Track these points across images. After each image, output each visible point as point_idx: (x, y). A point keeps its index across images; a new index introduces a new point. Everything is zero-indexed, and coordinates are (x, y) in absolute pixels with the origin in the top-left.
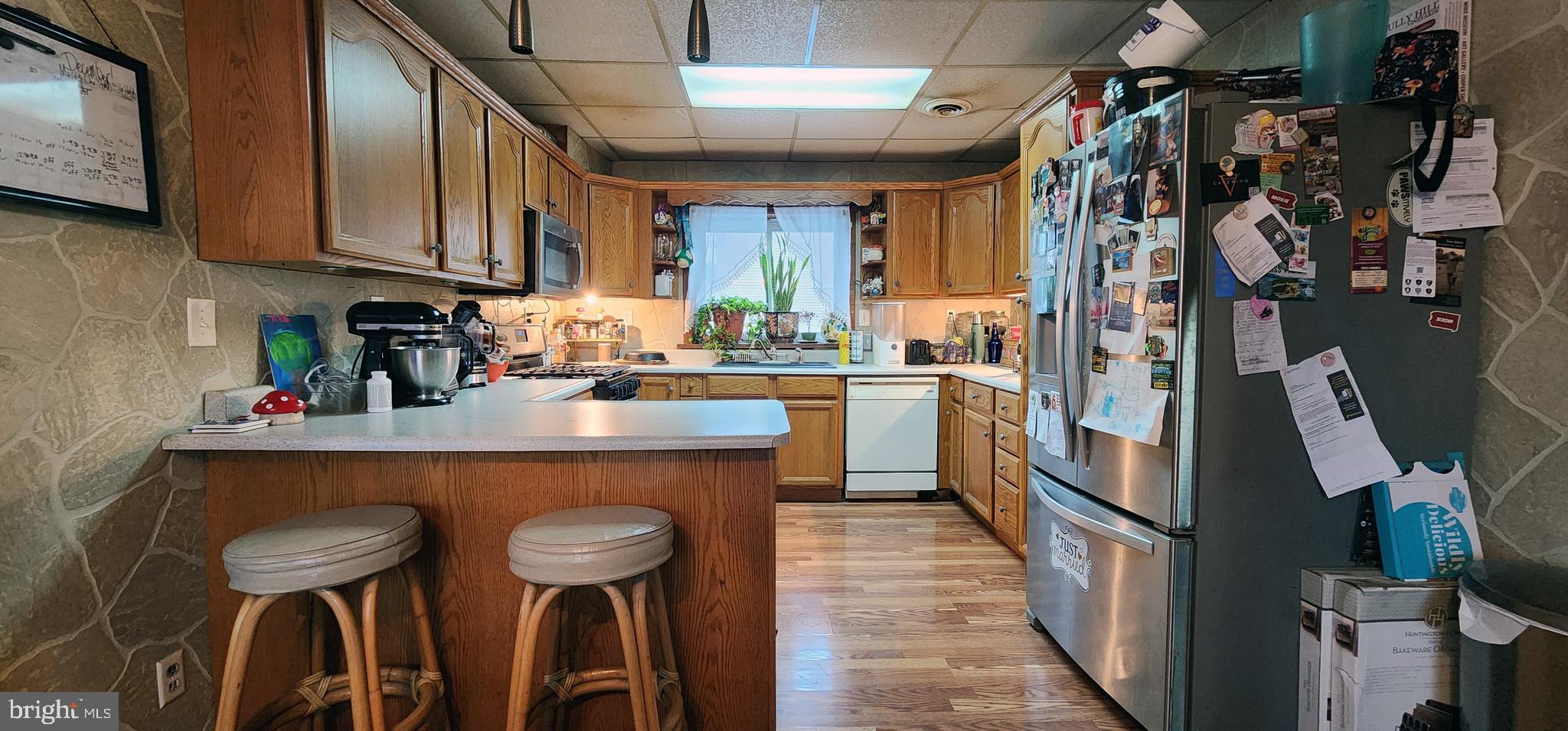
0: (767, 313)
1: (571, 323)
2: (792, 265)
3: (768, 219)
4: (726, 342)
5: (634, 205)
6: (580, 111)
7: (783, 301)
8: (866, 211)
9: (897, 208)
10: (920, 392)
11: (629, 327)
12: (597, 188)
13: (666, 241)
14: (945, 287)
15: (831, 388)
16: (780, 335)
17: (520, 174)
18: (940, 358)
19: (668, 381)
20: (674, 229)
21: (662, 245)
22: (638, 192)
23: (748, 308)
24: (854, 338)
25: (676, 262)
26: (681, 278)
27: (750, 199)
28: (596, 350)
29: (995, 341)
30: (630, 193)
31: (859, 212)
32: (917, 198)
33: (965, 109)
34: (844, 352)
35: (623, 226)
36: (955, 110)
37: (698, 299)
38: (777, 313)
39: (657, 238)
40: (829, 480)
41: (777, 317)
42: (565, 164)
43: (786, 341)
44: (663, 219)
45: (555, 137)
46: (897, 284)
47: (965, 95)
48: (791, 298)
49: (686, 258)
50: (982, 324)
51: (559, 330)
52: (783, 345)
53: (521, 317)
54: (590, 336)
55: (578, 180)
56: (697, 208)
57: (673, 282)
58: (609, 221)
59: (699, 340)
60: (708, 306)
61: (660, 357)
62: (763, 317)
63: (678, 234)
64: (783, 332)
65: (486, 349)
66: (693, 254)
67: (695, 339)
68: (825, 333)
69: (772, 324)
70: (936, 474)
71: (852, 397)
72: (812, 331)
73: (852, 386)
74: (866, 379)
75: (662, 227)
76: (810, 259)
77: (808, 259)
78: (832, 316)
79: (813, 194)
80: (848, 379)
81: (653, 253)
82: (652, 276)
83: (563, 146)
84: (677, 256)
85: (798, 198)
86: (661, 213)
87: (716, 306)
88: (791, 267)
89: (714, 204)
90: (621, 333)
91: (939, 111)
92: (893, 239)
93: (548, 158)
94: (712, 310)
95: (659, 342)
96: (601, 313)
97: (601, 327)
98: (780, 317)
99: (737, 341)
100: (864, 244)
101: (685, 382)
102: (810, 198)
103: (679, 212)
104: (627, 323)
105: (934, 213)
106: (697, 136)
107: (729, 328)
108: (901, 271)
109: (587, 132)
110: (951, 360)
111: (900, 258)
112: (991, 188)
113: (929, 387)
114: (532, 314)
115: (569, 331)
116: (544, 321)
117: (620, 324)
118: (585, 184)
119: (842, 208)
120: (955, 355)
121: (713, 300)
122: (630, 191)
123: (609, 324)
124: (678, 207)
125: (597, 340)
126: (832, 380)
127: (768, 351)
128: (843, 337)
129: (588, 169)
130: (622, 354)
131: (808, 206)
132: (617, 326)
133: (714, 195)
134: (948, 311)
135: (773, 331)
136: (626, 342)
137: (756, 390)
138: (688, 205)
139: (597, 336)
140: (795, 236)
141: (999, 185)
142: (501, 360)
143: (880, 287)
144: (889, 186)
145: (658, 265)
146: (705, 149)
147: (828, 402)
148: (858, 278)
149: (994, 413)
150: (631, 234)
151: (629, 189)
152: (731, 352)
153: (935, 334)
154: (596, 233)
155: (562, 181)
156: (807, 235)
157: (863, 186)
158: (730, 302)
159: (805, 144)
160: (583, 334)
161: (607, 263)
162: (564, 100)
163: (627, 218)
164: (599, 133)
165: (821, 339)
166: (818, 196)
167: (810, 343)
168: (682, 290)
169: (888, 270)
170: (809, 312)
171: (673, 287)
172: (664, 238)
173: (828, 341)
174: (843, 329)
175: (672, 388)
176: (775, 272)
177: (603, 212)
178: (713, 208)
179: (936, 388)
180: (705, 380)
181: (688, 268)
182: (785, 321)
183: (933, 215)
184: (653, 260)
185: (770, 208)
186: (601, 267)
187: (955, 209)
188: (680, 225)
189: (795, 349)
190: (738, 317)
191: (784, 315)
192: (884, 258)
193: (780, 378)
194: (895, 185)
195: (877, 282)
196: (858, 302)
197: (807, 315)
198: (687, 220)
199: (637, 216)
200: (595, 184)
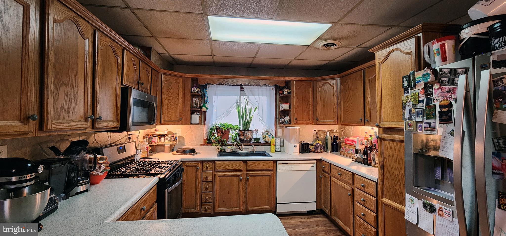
0: (239, 130)
1: (152, 136)
2: (250, 110)
3: (241, 90)
4: (222, 143)
5: (183, 84)
6: (157, 40)
7: (246, 125)
8: (282, 89)
9: (295, 88)
10: (308, 167)
11: (179, 136)
12: (166, 76)
13: (196, 100)
14: (315, 121)
15: (271, 166)
16: (245, 140)
17: (120, 68)
18: (313, 150)
19: (197, 164)
20: (200, 94)
21: (195, 101)
22: (185, 79)
23: (231, 128)
24: (277, 141)
25: (201, 108)
26: (203, 115)
27: (234, 83)
28: (164, 147)
29: (335, 143)
30: (181, 79)
31: (278, 89)
32: (304, 84)
33: (338, 45)
34: (273, 147)
35: (178, 93)
36: (333, 46)
37: (210, 124)
38: (244, 131)
39: (193, 98)
40: (269, 207)
41: (244, 132)
42: (149, 65)
43: (248, 142)
44: (195, 90)
45: (146, 52)
46: (296, 119)
47: (340, 39)
48: (250, 124)
49: (205, 107)
50: (330, 136)
51: (145, 140)
52: (246, 144)
53: (125, 137)
54: (161, 141)
55: (157, 72)
56: (211, 86)
57: (199, 118)
58: (171, 91)
59: (210, 141)
60: (215, 128)
61: (193, 151)
62: (238, 132)
63: (203, 97)
64: (246, 139)
65: (91, 167)
66: (207, 105)
67: (208, 142)
68: (264, 139)
69: (242, 135)
70: (315, 203)
71: (279, 170)
72: (258, 137)
73: (280, 165)
74: (286, 162)
75: (195, 94)
76: (258, 108)
77: (257, 107)
78: (267, 131)
79: (261, 81)
80: (278, 162)
81: (191, 105)
82: (190, 115)
83: (149, 57)
84: (201, 106)
85: (255, 83)
86: (195, 88)
87: (218, 127)
88: (250, 111)
89: (218, 85)
90: (175, 139)
91: (325, 46)
92: (294, 101)
93: (140, 61)
94: (216, 129)
95: (193, 143)
96: (167, 131)
97: (166, 137)
98: (245, 132)
99: (226, 142)
100: (280, 102)
101: (204, 164)
102: (260, 83)
103: (203, 87)
104: (178, 135)
105: (311, 90)
106: (212, 55)
107: (223, 137)
108: (297, 114)
109: (161, 51)
110: (318, 151)
111: (297, 108)
112: (335, 81)
113: (312, 165)
114: (131, 134)
115: (150, 140)
116: (138, 137)
117: (175, 136)
118: (160, 74)
119: (271, 87)
120: (320, 149)
121: (216, 125)
122: (181, 78)
123: (170, 136)
124: (202, 85)
125: (164, 143)
126: (271, 163)
127: (240, 147)
128: (272, 141)
129: (162, 67)
130: (176, 149)
131: (257, 86)
132: (173, 137)
133: (218, 81)
134: (314, 129)
135: (242, 137)
136: (178, 143)
137: (237, 168)
138: (207, 85)
139: (165, 141)
140: (251, 97)
141: (339, 80)
142: (101, 172)
143: (288, 120)
144: (293, 79)
145: (193, 110)
146: (215, 61)
147: (269, 172)
148: (278, 116)
149: (353, 184)
150: (181, 97)
151: (180, 77)
152: (224, 147)
153: (309, 139)
154: (165, 97)
155: (147, 72)
156: (257, 97)
157: (281, 78)
158: (224, 126)
159: (260, 60)
160: (158, 141)
161: (169, 110)
162: (149, 34)
163: (179, 90)
164: (167, 51)
165: (262, 141)
166: (263, 82)
167: (257, 142)
168: (203, 120)
169: (292, 113)
170: (257, 129)
171: (199, 119)
172: (196, 98)
173: (265, 142)
174: (272, 138)
175: (198, 168)
176: (243, 113)
177: (168, 87)
178: (217, 86)
179: (315, 165)
180: (214, 163)
181: (206, 111)
182: (247, 134)
183: (310, 91)
184: (191, 108)
185: (242, 87)
186: (166, 111)
187: (319, 89)
188: (203, 93)
189: (252, 146)
190: (227, 132)
191: (247, 131)
192: (290, 108)
193: (248, 162)
194: (295, 78)
195: (287, 118)
196: (278, 126)
197: (256, 131)
198: (206, 90)
199: (184, 89)
200: (165, 74)
